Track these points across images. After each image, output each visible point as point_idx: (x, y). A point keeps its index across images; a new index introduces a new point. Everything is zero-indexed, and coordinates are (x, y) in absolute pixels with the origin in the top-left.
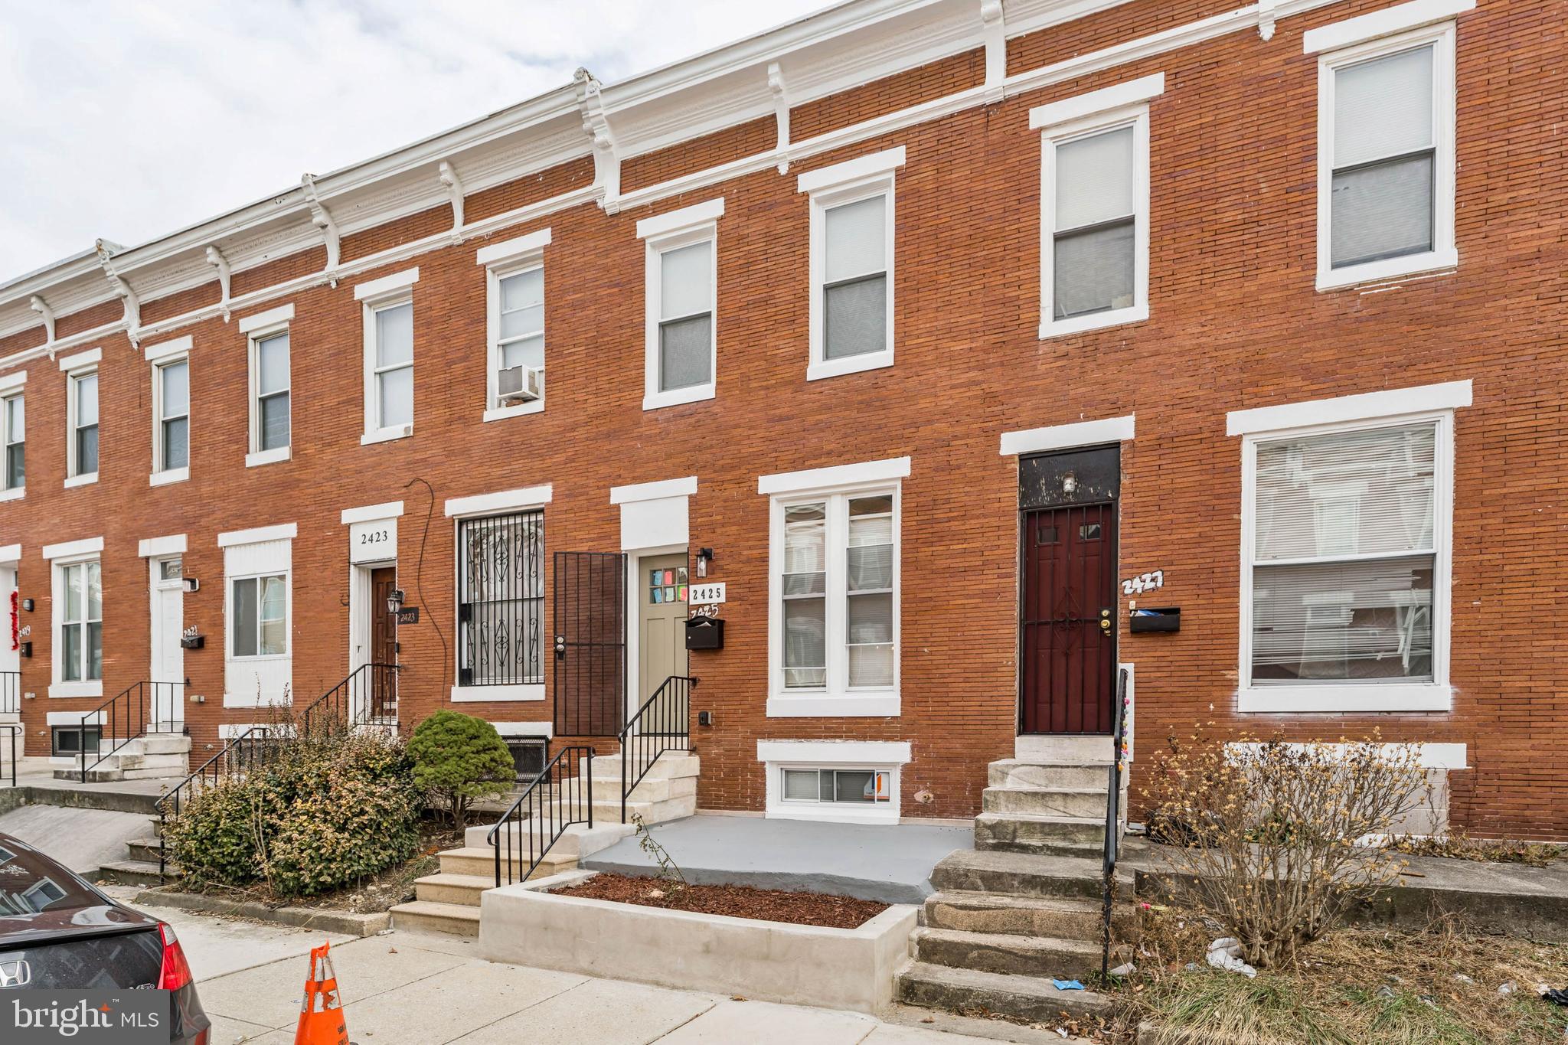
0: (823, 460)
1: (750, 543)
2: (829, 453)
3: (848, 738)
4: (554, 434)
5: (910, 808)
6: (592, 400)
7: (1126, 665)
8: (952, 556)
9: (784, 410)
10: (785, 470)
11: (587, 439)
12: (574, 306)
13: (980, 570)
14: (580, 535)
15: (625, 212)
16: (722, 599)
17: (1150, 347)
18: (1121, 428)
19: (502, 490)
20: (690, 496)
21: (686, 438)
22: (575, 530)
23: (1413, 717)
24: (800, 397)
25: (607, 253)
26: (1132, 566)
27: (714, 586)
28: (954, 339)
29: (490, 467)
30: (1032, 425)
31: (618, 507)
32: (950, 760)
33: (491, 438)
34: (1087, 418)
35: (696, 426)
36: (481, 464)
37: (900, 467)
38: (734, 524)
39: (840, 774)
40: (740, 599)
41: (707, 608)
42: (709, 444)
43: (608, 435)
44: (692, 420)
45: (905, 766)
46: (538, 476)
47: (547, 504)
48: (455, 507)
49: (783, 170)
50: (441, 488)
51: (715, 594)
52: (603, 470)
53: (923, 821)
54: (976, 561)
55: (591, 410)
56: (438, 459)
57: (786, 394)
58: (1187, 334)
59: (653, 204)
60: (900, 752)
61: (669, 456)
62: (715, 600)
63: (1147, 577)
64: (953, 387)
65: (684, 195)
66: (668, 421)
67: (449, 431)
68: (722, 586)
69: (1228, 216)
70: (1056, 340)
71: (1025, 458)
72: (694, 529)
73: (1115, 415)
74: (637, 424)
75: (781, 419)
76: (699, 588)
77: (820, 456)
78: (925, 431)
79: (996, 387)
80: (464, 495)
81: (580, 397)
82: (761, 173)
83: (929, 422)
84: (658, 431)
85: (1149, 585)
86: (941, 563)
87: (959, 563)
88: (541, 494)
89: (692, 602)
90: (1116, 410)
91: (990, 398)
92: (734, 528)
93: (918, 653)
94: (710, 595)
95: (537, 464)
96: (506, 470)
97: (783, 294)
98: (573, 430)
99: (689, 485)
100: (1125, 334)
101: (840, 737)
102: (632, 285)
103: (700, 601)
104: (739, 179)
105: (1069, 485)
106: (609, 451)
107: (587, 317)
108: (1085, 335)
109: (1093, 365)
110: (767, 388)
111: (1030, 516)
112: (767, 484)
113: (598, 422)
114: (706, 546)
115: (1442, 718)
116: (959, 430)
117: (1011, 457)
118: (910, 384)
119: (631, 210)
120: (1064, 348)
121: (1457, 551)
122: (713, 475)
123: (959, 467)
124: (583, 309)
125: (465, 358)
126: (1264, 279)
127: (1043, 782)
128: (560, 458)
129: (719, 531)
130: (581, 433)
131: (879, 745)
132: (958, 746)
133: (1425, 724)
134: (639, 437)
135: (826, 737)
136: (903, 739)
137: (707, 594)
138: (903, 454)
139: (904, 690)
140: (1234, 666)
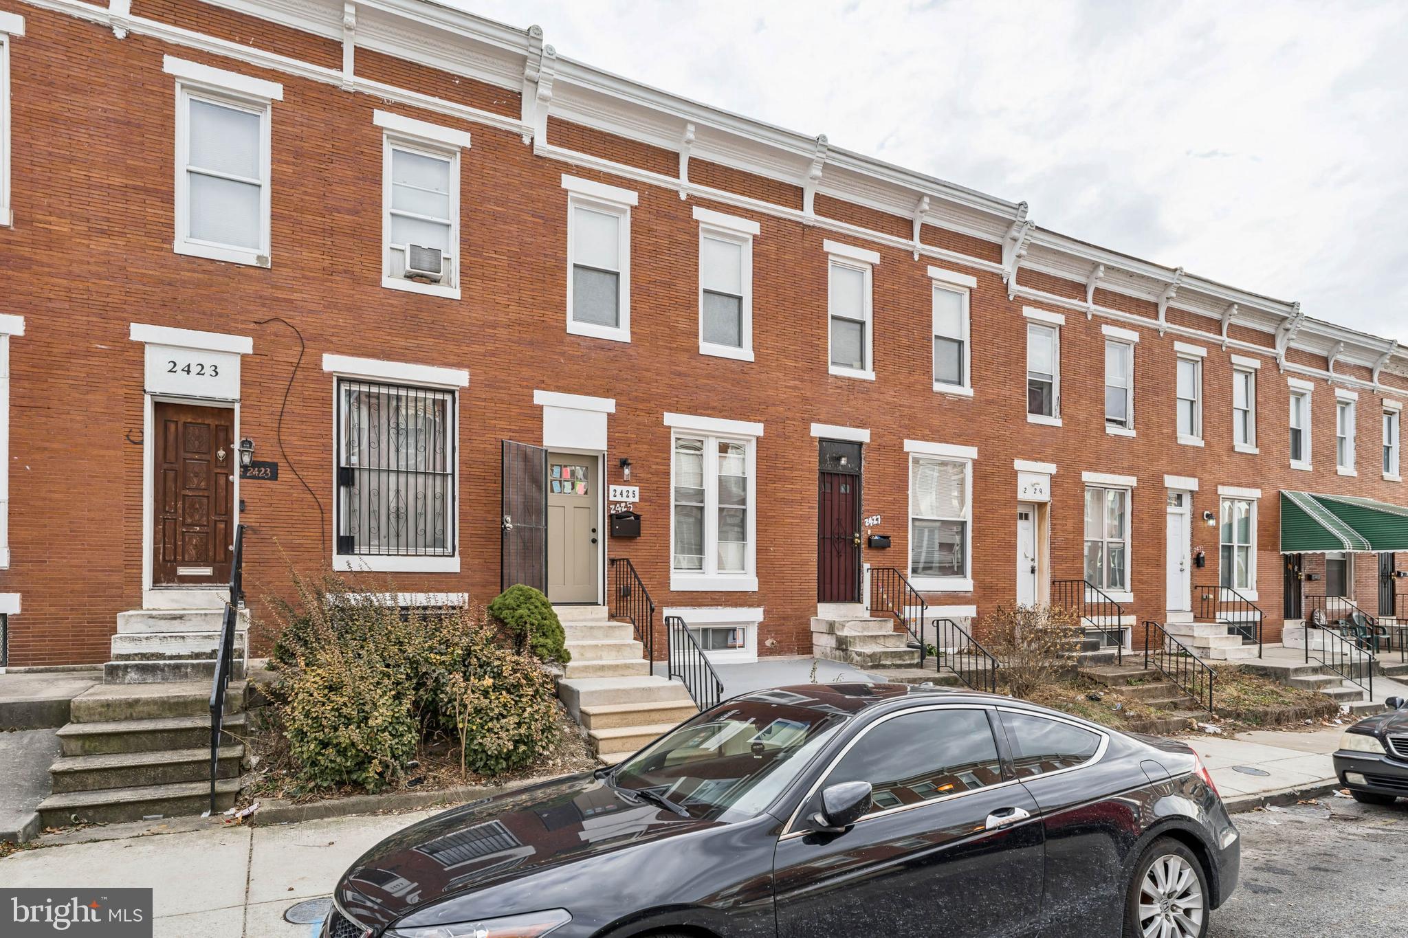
0: (709, 412)
1: (658, 460)
2: (714, 408)
3: (726, 605)
4: (472, 325)
5: (763, 651)
6: (513, 307)
7: (866, 566)
8: (785, 492)
9: (682, 369)
10: (683, 412)
11: (509, 340)
12: (495, 216)
13: (800, 502)
14: (501, 424)
15: (551, 160)
16: (637, 499)
17: (875, 396)
18: (863, 435)
19: (407, 361)
20: (609, 414)
21: (605, 366)
22: (495, 419)
23: (962, 594)
24: (694, 363)
25: (532, 186)
26: (868, 511)
27: (631, 489)
28: (786, 357)
29: (390, 334)
30: (826, 422)
31: (541, 408)
32: (784, 619)
33: (392, 305)
34: (851, 426)
35: (614, 360)
36: (378, 329)
37: (758, 429)
38: (644, 443)
39: (715, 631)
40: (650, 501)
41: (623, 505)
42: (625, 376)
43: (531, 343)
44: (611, 354)
45: (760, 624)
46: (452, 359)
47: (462, 389)
48: (333, 363)
49: (683, 197)
50: (315, 338)
51: (631, 494)
52: (526, 372)
53: (771, 658)
54: (798, 497)
55: (513, 316)
56: (310, 306)
57: (684, 357)
58: (890, 395)
59: (577, 166)
60: (756, 615)
61: (590, 377)
62: (631, 499)
63: (874, 517)
64: (786, 387)
65: (605, 173)
66: (589, 348)
67: (327, 280)
68: (637, 489)
69: (904, 340)
70: (836, 377)
71: (822, 440)
72: (611, 440)
73: (862, 427)
74: (561, 342)
75: (680, 374)
76: (619, 488)
77: (708, 408)
78: (771, 410)
79: (809, 394)
80: (353, 355)
81: (502, 299)
82: (666, 189)
83: (774, 405)
84: (580, 354)
85: (875, 522)
86: (780, 495)
87: (790, 496)
88: (459, 378)
89: (612, 498)
90: (862, 425)
91: (805, 399)
92: (645, 446)
93: (767, 551)
94: (627, 495)
95: (451, 347)
96: (411, 343)
97: (681, 284)
98: (494, 327)
99: (609, 405)
100: (866, 385)
101: (721, 605)
102: (555, 223)
103: (618, 498)
104: (651, 186)
105: (843, 461)
106: (532, 357)
107: (509, 232)
108: (849, 379)
109: (852, 397)
110: (671, 349)
111: (823, 474)
112: (670, 419)
113: (520, 328)
114: (624, 456)
115: (969, 594)
116: (790, 414)
117: (815, 438)
118: (763, 376)
119: (556, 161)
120: (840, 383)
121: (974, 522)
122: (628, 402)
123: (789, 438)
124: (505, 223)
125: (356, 213)
126: (916, 377)
127: (860, 630)
128: (481, 349)
129: (633, 446)
130: (502, 333)
131: (745, 609)
132: (789, 610)
133: (965, 597)
134: (563, 354)
135: (711, 605)
136: (759, 606)
137: (625, 494)
138: (759, 421)
139: (758, 574)
140: (906, 568)
